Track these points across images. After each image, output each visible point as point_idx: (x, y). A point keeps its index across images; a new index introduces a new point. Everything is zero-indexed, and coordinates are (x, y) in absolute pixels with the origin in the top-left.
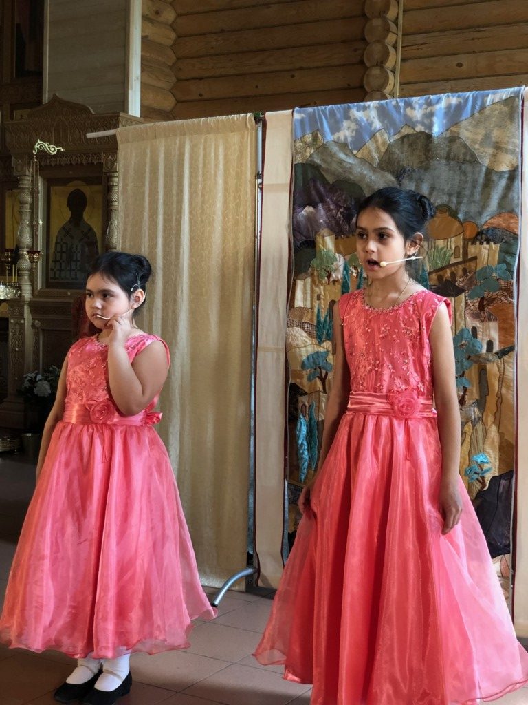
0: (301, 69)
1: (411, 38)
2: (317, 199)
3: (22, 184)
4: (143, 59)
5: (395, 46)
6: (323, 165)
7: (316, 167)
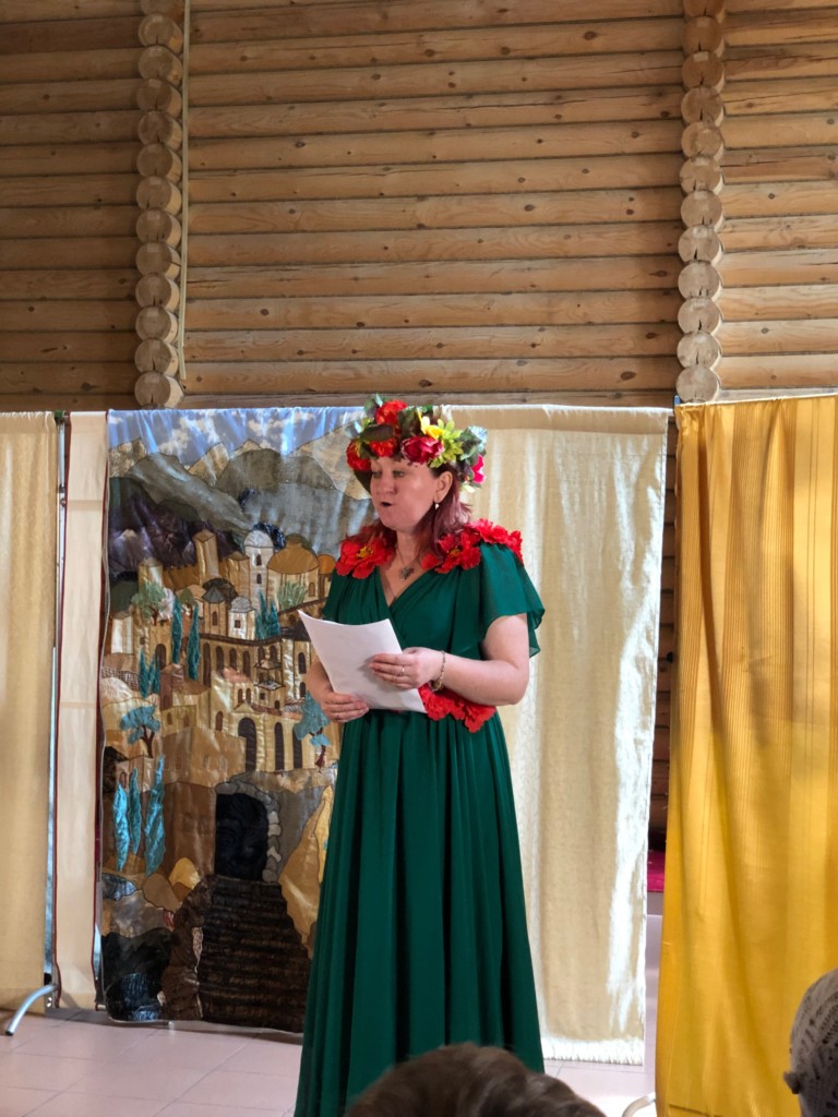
0: (43, 299)
1: (199, 271)
2: (140, 522)
5: (178, 281)
6: (147, 481)
7: (139, 484)
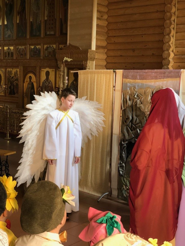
0: (145, 34)
1: (179, 26)
3: (60, 69)
4: (97, 31)
5: (174, 29)
